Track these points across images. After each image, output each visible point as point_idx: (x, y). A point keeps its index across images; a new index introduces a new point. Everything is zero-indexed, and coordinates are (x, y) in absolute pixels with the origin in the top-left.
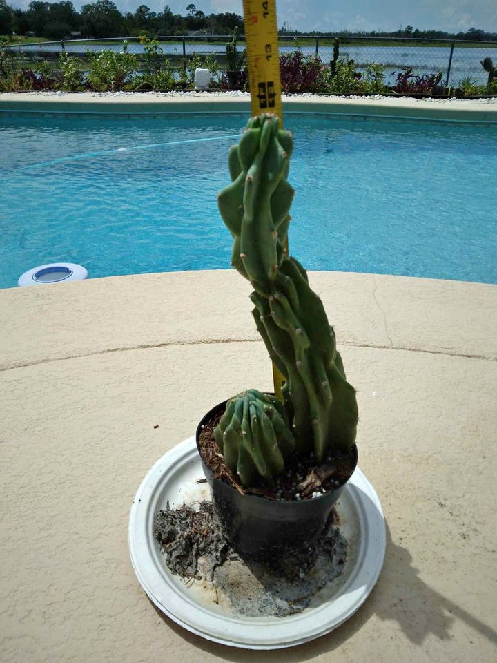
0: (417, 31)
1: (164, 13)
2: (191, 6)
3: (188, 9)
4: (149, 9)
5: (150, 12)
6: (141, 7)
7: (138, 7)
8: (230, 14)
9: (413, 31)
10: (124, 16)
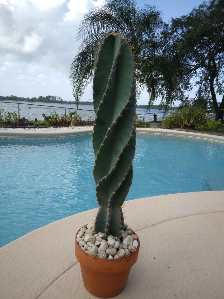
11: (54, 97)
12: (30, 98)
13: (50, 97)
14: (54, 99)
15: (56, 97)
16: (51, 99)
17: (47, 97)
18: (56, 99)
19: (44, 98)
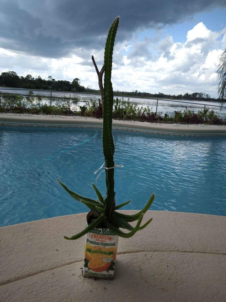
0: (139, 92)
1: (38, 78)
2: (50, 77)
3: (48, 77)
4: (31, 76)
5: (32, 77)
6: (28, 75)
7: (27, 75)
8: (66, 81)
9: (138, 92)
10: (20, 78)
11: (201, 94)
12: (176, 95)
13: (196, 94)
14: (201, 96)
15: (203, 94)
16: (197, 97)
17: (193, 94)
18: (203, 96)
19: (190, 95)
